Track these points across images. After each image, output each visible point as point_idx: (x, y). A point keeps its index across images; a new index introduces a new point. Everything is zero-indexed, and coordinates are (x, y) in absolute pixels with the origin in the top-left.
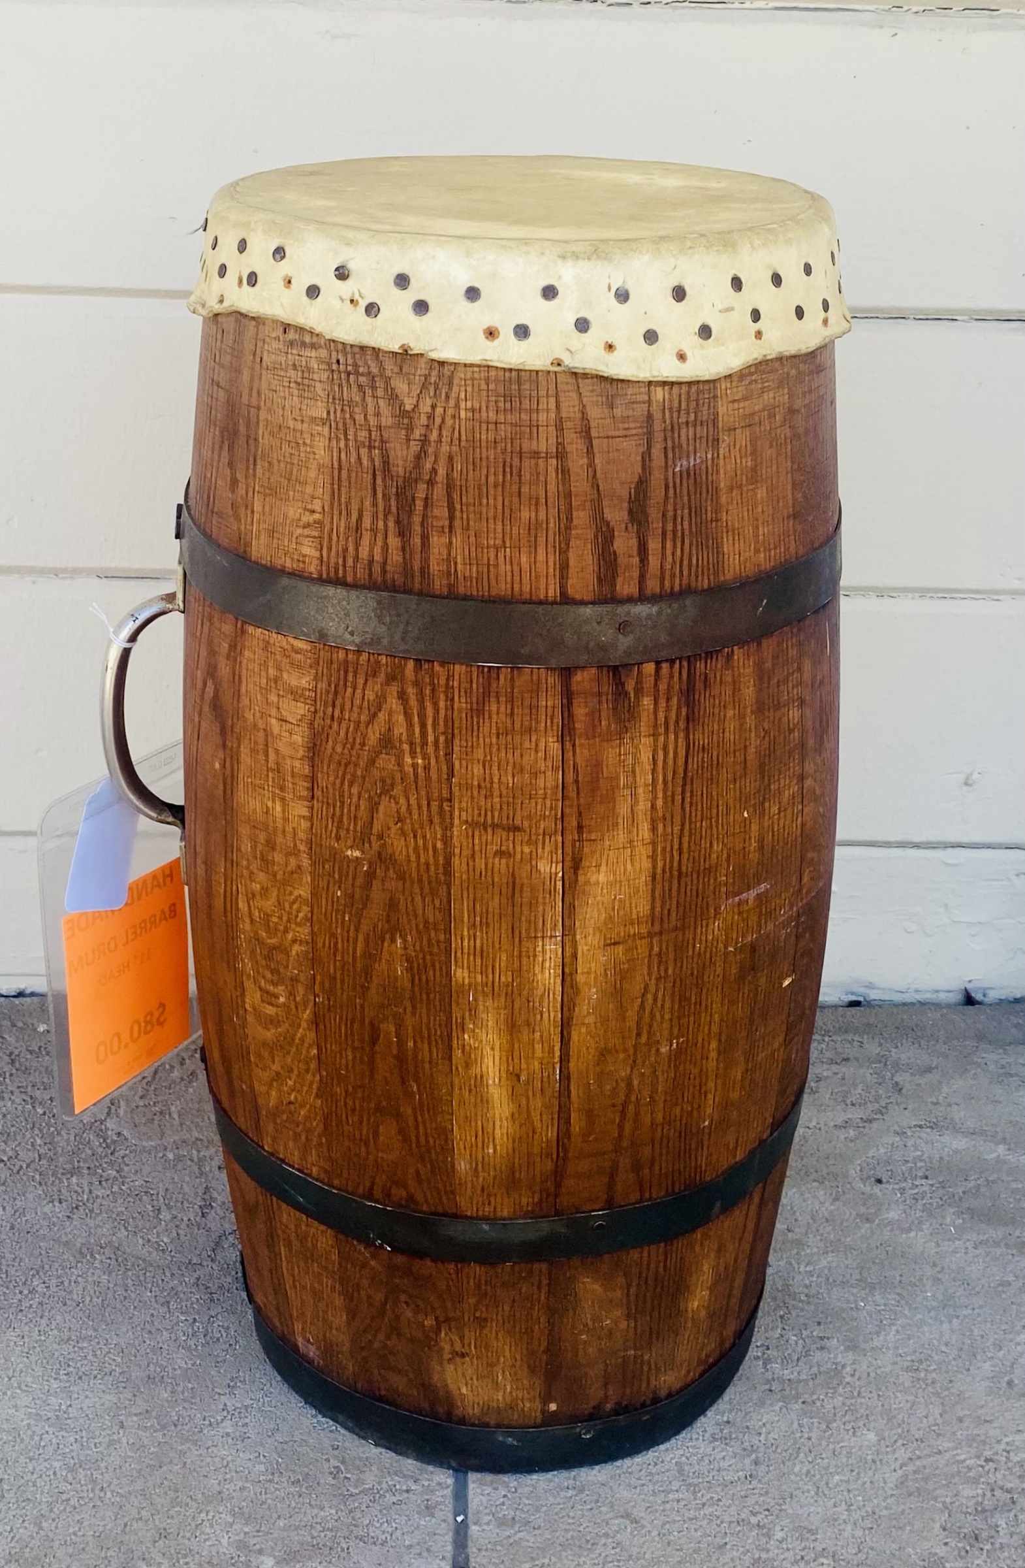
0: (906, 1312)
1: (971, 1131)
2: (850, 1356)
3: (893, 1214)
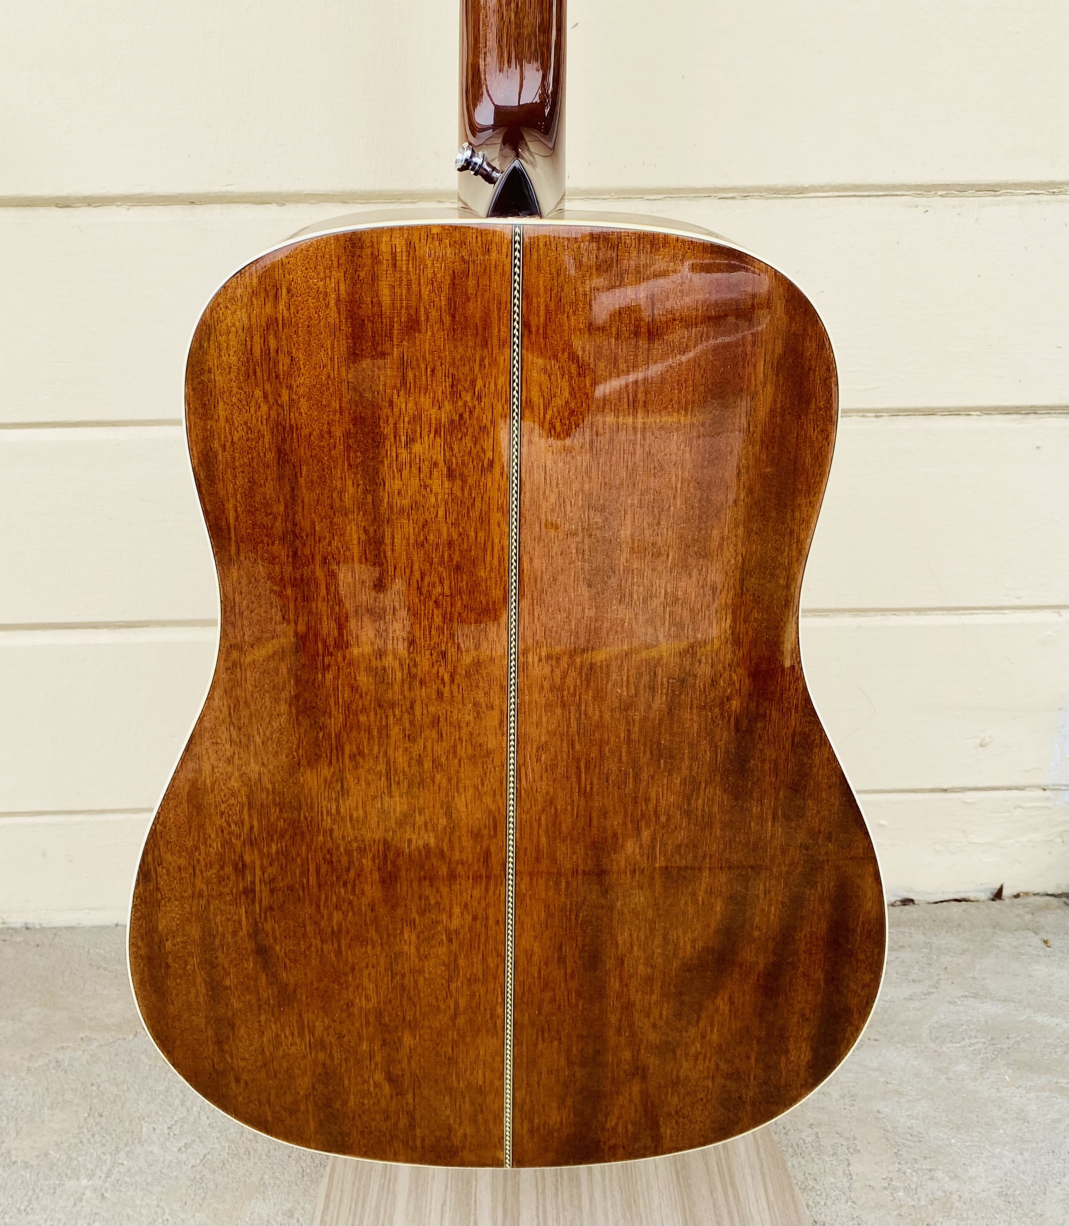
0: (988, 1147)
1: (1003, 999)
2: (954, 1184)
3: (961, 1067)
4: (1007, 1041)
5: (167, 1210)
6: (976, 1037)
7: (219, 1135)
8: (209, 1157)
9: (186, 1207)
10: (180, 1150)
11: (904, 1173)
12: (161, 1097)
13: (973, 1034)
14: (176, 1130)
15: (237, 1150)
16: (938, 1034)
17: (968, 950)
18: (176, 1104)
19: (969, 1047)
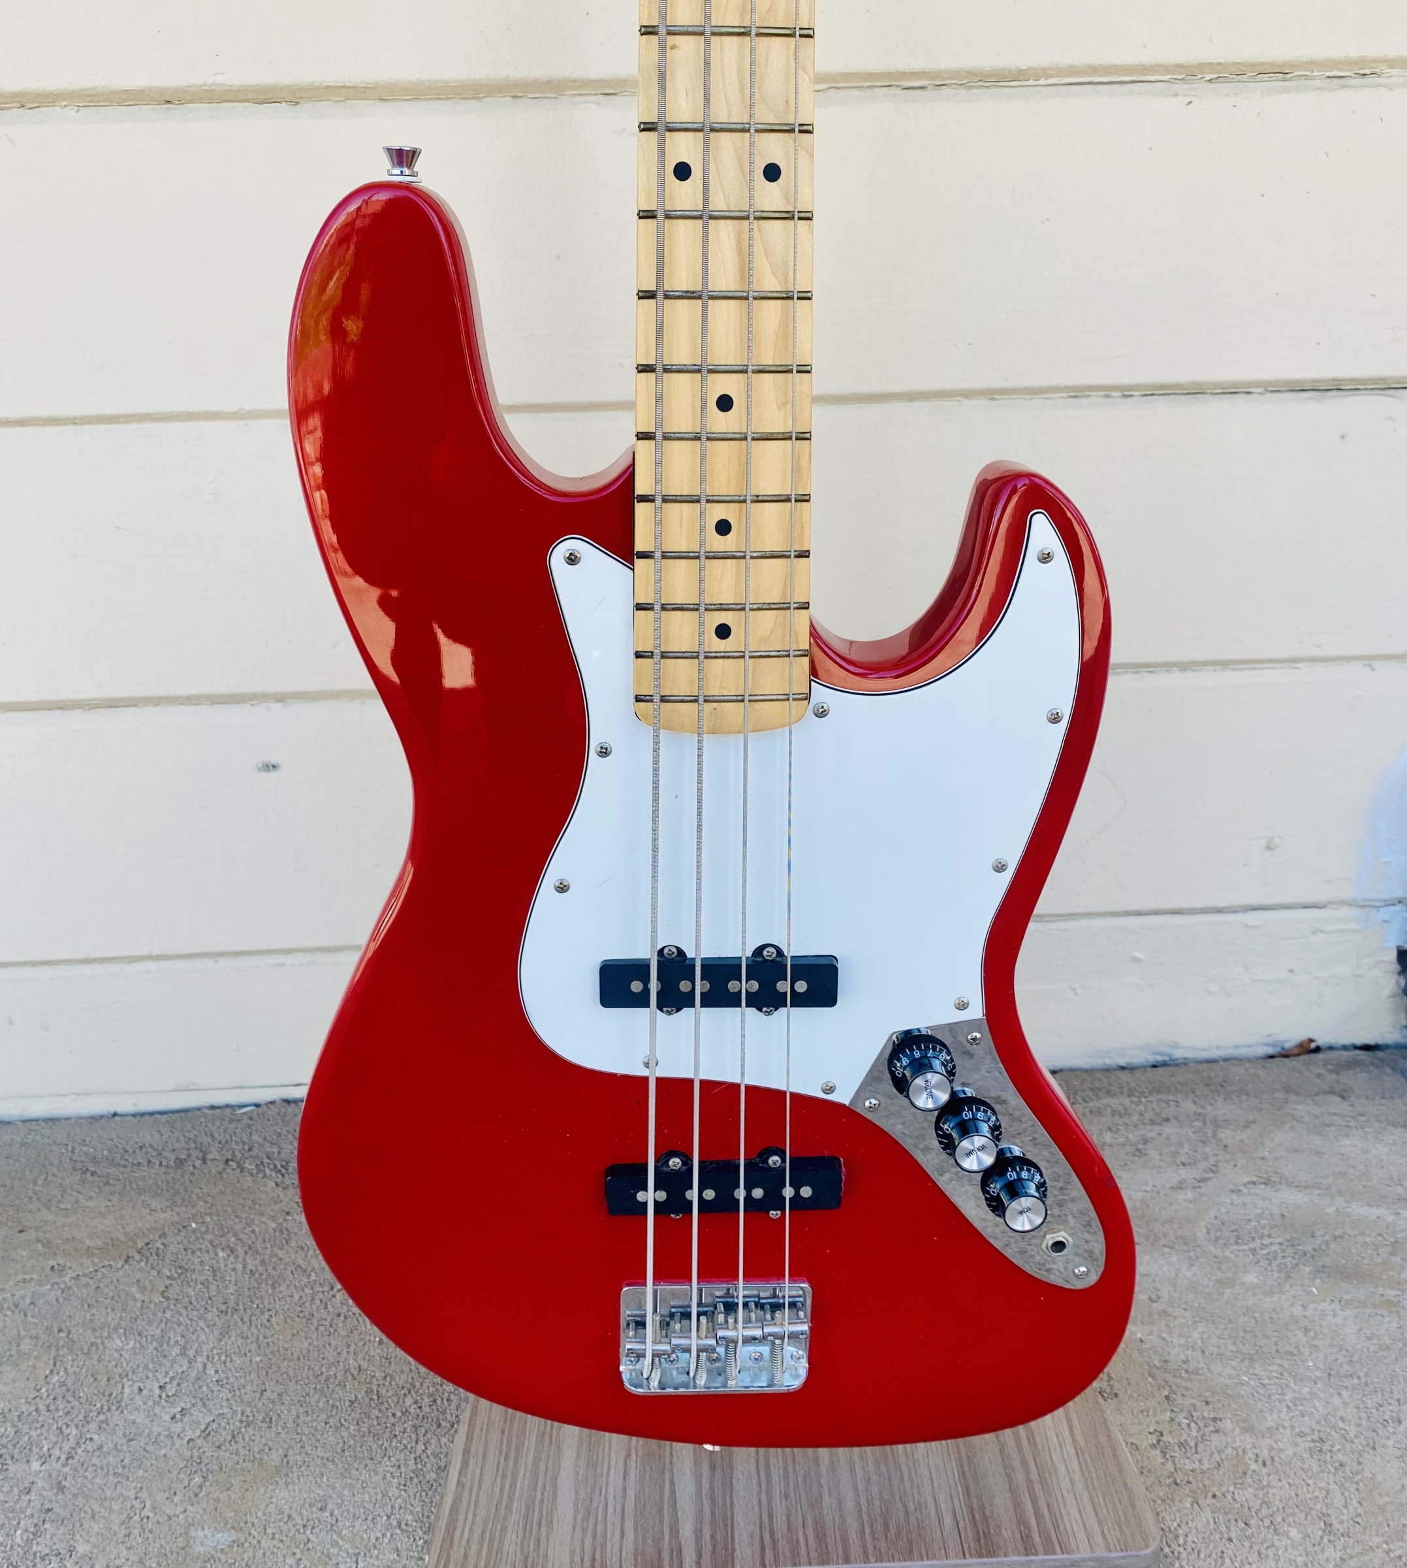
0: (1292, 1385)
1: (1304, 1184)
2: (1248, 1440)
3: (1251, 1278)
5: (148, 1504)
6: (1269, 1236)
8: (214, 1426)
9: (176, 1499)
10: (173, 1418)
11: (1179, 1424)
13: (1266, 1233)
14: (171, 1389)
15: (254, 1416)
16: (1218, 1234)
17: (1254, 1122)
18: (174, 1354)
19: (1262, 1249)
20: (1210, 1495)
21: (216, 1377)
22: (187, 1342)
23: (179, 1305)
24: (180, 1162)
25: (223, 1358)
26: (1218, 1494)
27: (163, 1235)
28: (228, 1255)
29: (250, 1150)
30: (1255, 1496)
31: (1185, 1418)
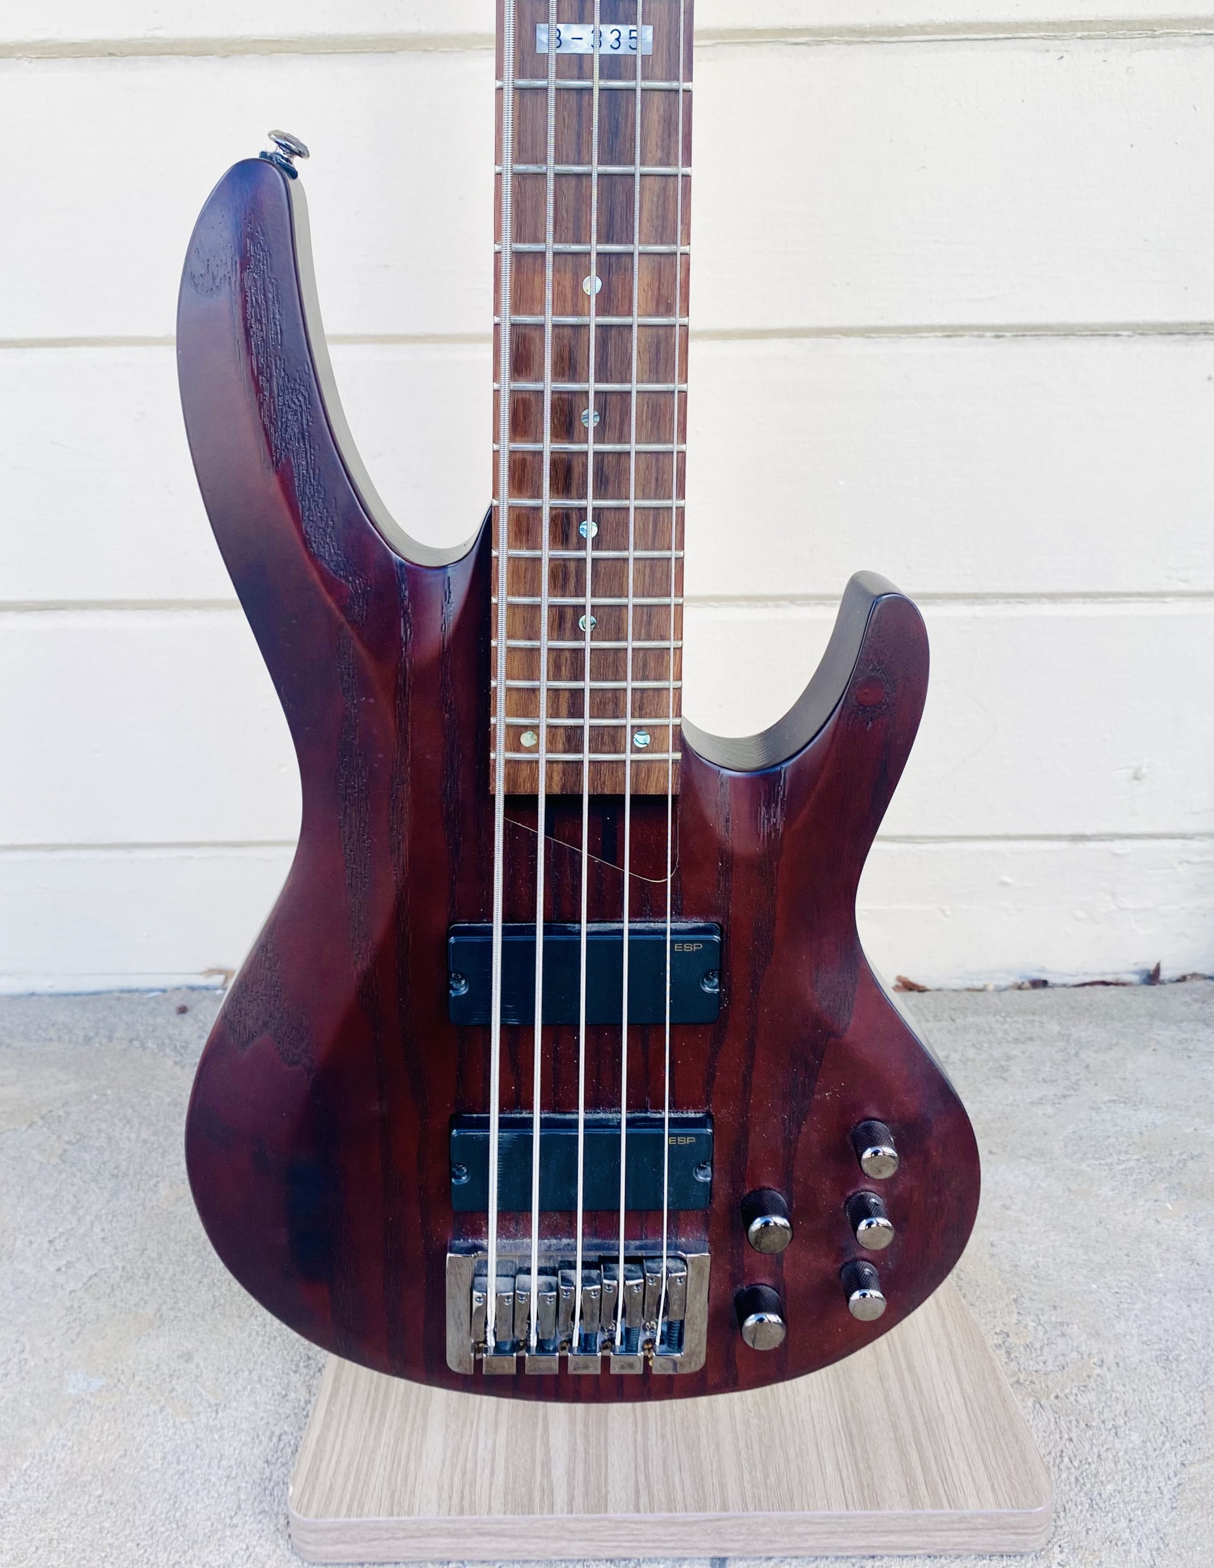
0: (1142, 1295)
1: (1164, 1105)
2: (1095, 1345)
3: (1106, 1191)
4: (1170, 1158)
5: (28, 1347)
6: (1127, 1152)
7: (113, 1252)
8: (96, 1280)
9: (54, 1344)
10: (59, 1270)
11: (1026, 1327)
12: (49, 1202)
13: (1124, 1149)
14: (59, 1245)
15: (133, 1273)
16: (1076, 1148)
17: (1117, 1044)
18: (65, 1211)
19: (1118, 1164)
20: (1052, 1396)
21: (102, 1235)
22: (78, 1202)
23: (74, 1169)
24: (88, 1040)
25: (110, 1217)
26: (1061, 1395)
27: (66, 1104)
28: (124, 1125)
29: (154, 1031)
30: (1098, 1399)
31: (1033, 1321)
